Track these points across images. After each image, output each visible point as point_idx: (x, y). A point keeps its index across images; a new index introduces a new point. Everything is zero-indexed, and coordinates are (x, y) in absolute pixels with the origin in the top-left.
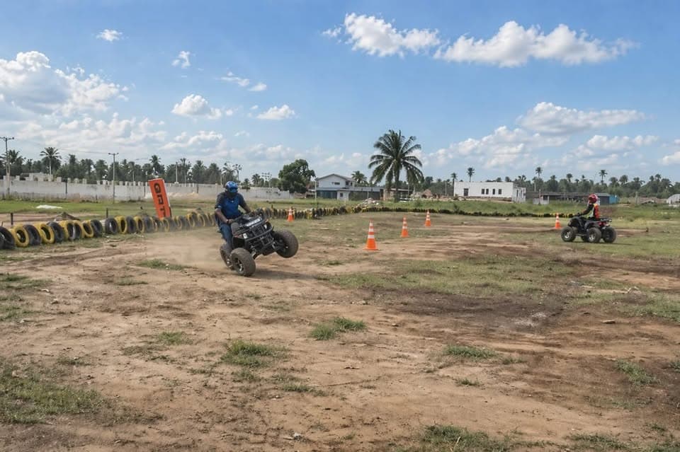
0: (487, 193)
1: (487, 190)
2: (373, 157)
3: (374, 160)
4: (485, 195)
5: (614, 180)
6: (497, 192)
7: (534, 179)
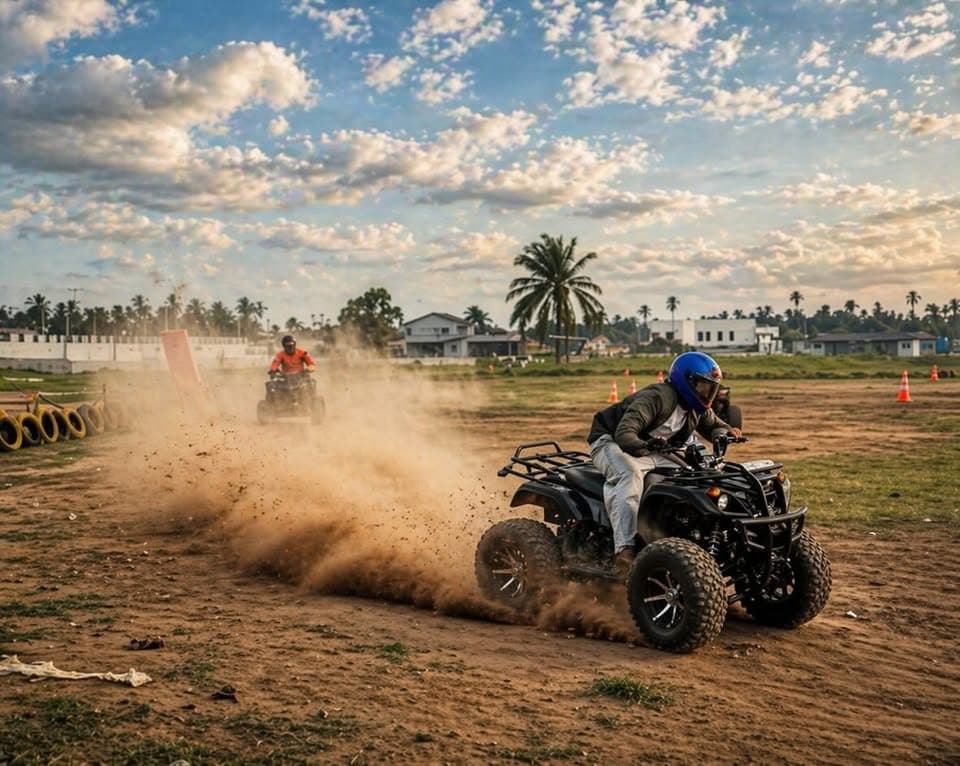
0: (708, 339)
1: (708, 334)
2: (516, 282)
3: (519, 286)
4: (705, 343)
5: (933, 308)
6: (726, 336)
7: (788, 312)
